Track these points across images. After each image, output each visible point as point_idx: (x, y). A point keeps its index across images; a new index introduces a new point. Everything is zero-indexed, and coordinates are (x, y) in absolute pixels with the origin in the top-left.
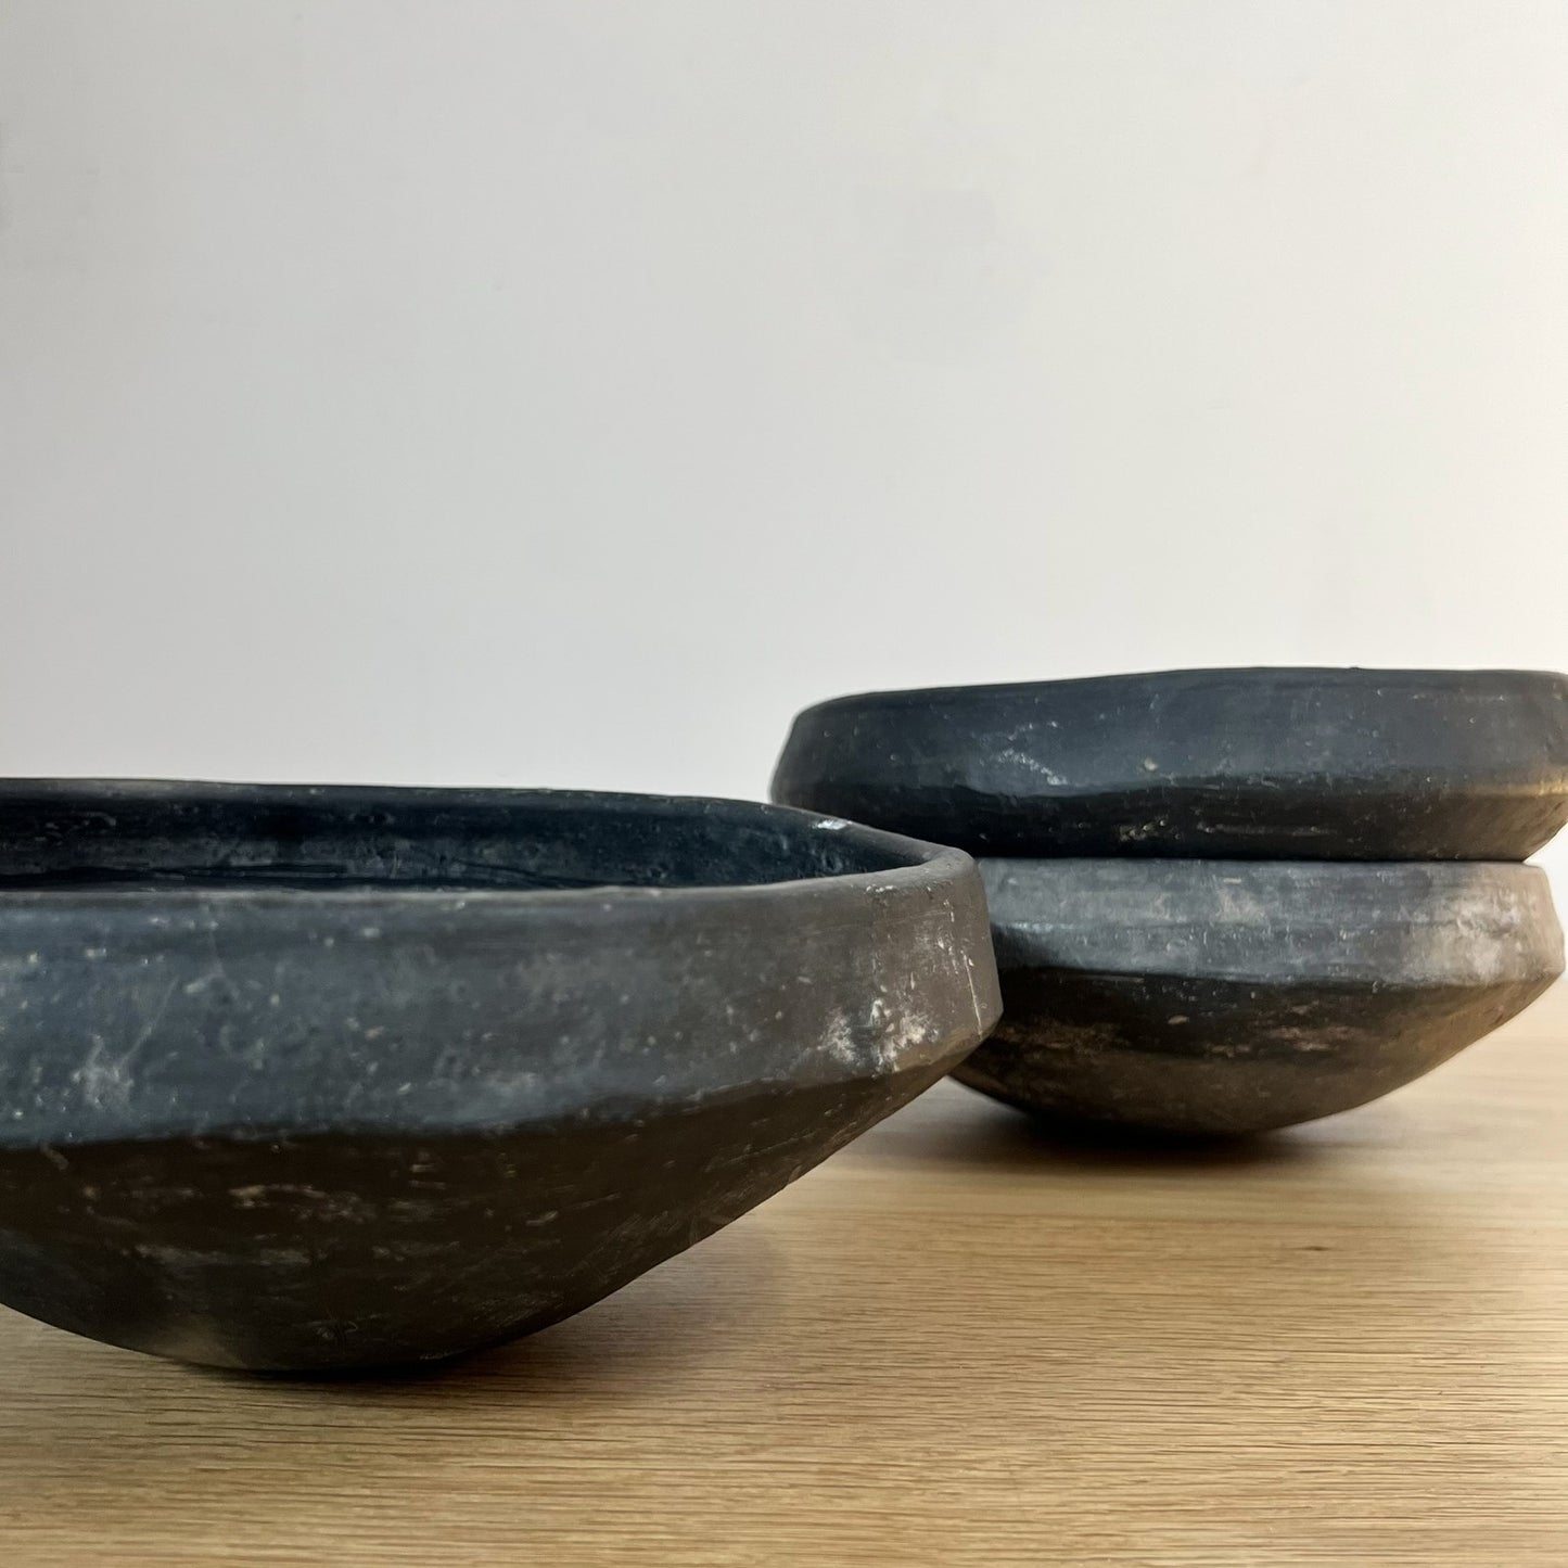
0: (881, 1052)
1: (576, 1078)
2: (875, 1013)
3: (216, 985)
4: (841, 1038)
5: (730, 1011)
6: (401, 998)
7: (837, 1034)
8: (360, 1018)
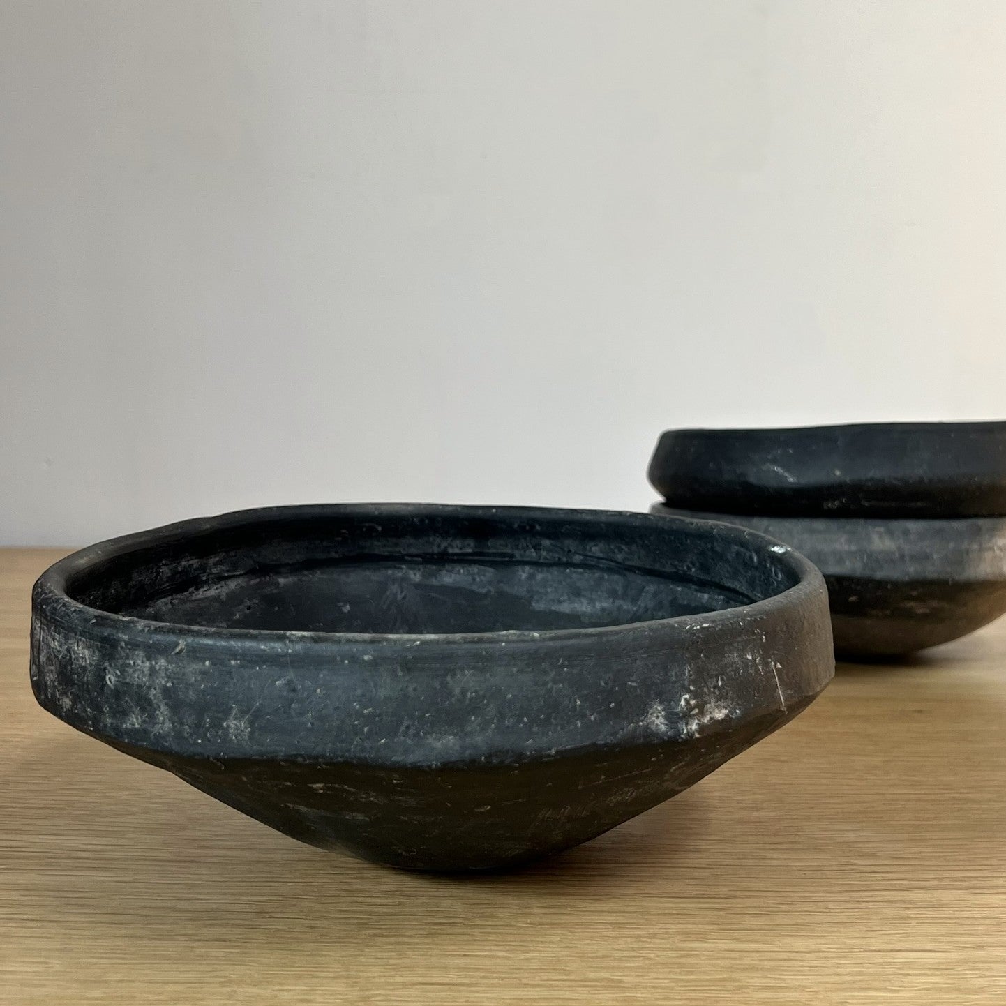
0: (686, 726)
1: (479, 739)
2: (683, 703)
3: (290, 682)
4: (658, 717)
5: (579, 703)
6: (383, 693)
7: (655, 715)
8: (360, 702)
